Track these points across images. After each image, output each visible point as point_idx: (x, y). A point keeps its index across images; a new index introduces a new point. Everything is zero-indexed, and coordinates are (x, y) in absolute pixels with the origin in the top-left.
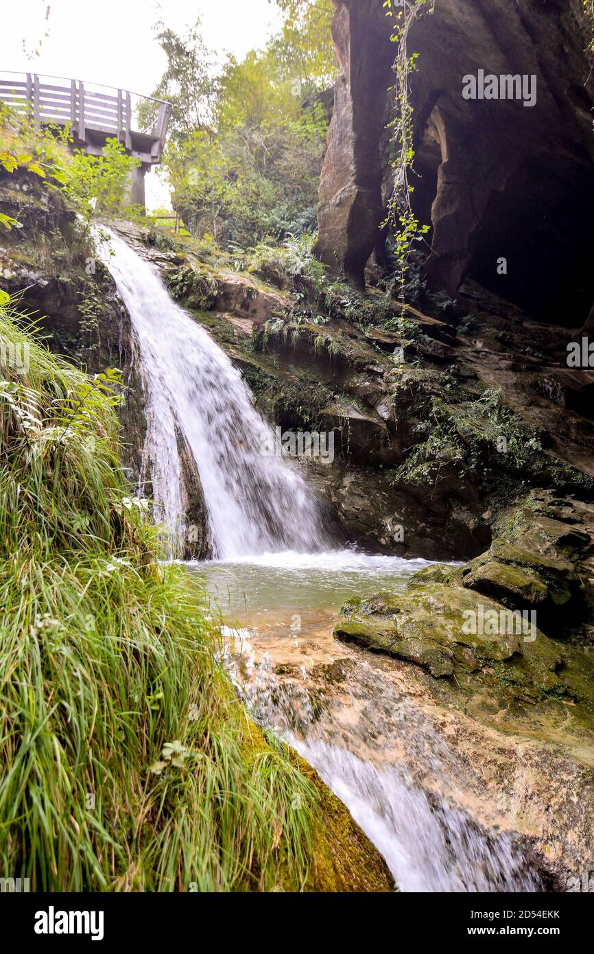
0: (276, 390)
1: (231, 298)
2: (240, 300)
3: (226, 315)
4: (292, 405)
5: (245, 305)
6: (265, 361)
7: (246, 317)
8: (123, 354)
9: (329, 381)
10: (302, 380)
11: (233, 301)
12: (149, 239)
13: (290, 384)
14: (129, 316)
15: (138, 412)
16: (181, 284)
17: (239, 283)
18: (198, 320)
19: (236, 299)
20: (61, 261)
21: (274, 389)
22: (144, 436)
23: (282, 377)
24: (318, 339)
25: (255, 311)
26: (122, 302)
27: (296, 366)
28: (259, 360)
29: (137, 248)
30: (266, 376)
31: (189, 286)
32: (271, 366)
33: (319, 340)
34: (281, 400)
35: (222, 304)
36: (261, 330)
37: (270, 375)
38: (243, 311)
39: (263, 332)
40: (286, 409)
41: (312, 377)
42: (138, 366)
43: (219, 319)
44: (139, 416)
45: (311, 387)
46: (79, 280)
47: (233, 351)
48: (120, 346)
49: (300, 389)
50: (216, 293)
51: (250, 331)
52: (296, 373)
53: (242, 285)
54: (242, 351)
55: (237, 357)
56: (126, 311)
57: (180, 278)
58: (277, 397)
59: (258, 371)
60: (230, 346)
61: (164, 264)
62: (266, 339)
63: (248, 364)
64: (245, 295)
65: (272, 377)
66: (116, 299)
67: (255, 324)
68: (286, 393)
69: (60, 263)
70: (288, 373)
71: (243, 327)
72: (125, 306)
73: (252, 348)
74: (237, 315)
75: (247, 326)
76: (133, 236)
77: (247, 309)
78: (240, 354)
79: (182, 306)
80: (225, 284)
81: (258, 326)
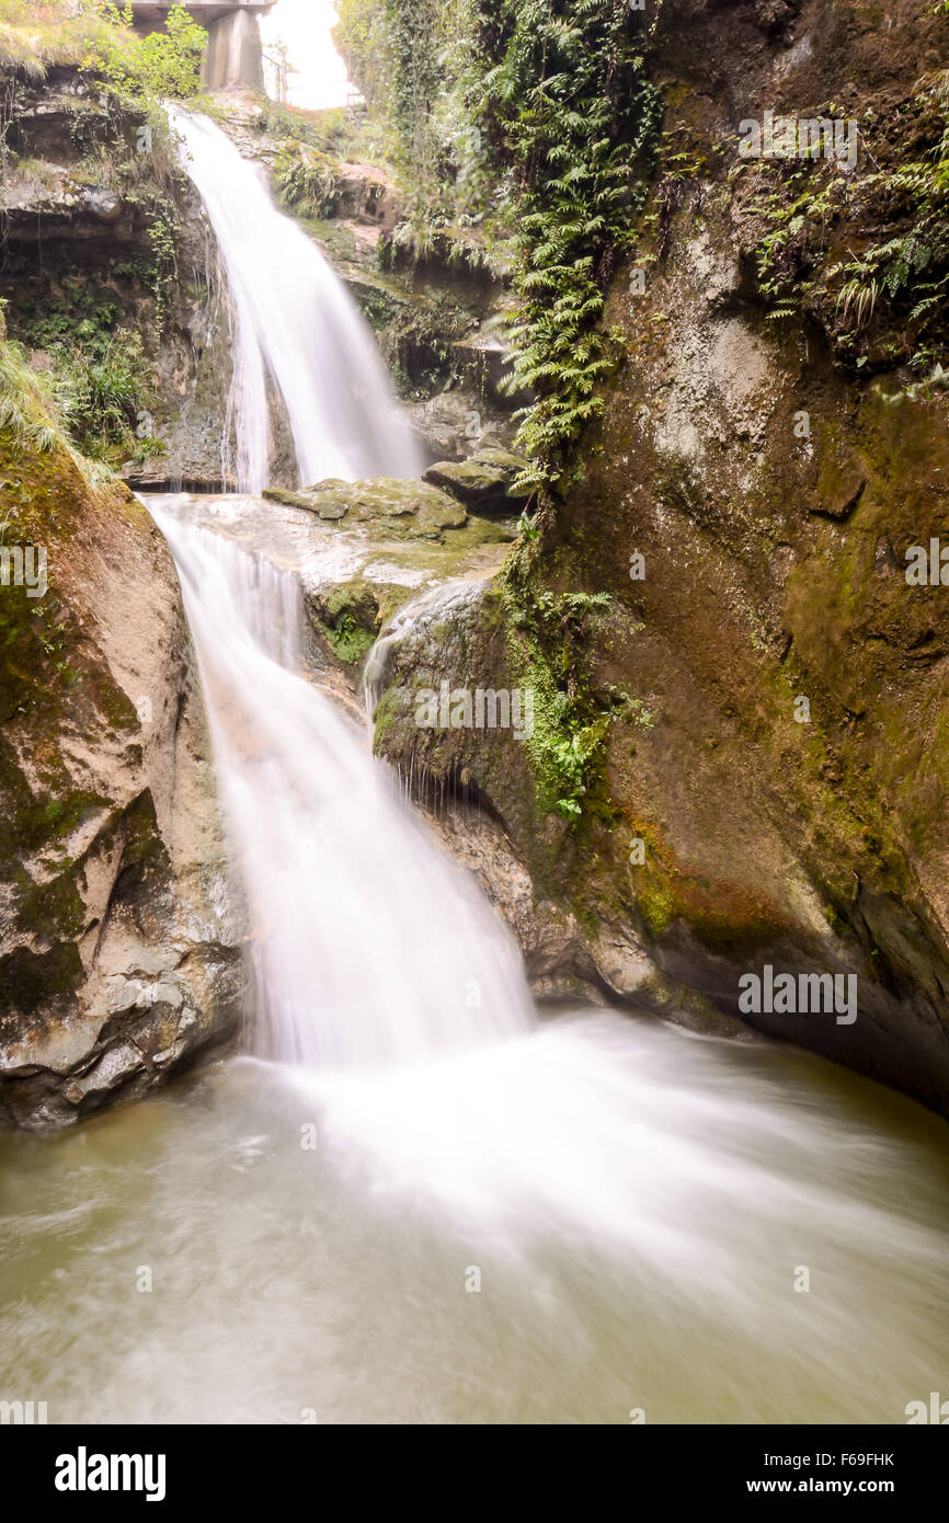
0: (406, 320)
1: (353, 200)
2: (364, 201)
3: (348, 223)
4: (427, 339)
5: (371, 208)
6: (395, 282)
7: (373, 224)
8: (211, 287)
9: (473, 303)
10: (439, 306)
11: (356, 204)
12: (261, 123)
13: (425, 311)
14: (214, 237)
15: (225, 353)
16: (291, 185)
17: (361, 178)
18: (310, 234)
19: (360, 200)
20: (127, 177)
21: (404, 318)
22: (230, 380)
23: (414, 303)
24: (454, 248)
25: (382, 215)
26: (206, 219)
27: (434, 287)
28: (387, 281)
29: (240, 140)
30: (394, 303)
31: (300, 187)
32: (401, 288)
33: (457, 248)
34: (411, 333)
35: (342, 207)
36: (389, 240)
37: (399, 300)
38: (369, 216)
39: (391, 243)
40: (418, 344)
41: (452, 299)
42: (225, 298)
43: (339, 230)
44: (225, 358)
45: (451, 313)
46: (149, 198)
47: (354, 272)
48: (207, 275)
49: (435, 318)
50: (332, 194)
51: (374, 243)
52: (433, 297)
53: (365, 180)
54: (366, 271)
55: (357, 279)
56: (212, 230)
57: (289, 177)
58: (407, 330)
59: (383, 296)
60: (350, 265)
61: (271, 159)
62: (394, 253)
63: (371, 288)
64: (369, 194)
65: (402, 304)
66: (200, 217)
67: (382, 233)
68: (419, 323)
69: (127, 179)
70: (423, 297)
71: (368, 237)
72: (210, 225)
73: (378, 264)
74: (362, 222)
75: (370, 236)
76: (237, 122)
77: (373, 213)
78: (362, 274)
79: (293, 216)
80: (345, 180)
81: (386, 234)
